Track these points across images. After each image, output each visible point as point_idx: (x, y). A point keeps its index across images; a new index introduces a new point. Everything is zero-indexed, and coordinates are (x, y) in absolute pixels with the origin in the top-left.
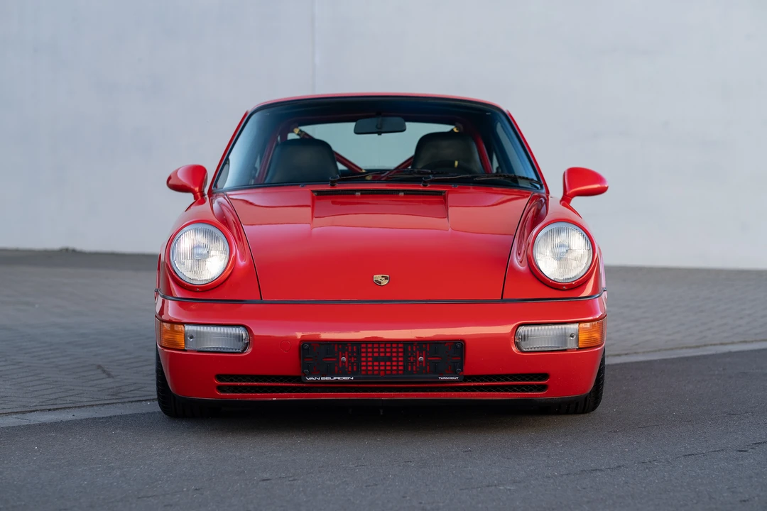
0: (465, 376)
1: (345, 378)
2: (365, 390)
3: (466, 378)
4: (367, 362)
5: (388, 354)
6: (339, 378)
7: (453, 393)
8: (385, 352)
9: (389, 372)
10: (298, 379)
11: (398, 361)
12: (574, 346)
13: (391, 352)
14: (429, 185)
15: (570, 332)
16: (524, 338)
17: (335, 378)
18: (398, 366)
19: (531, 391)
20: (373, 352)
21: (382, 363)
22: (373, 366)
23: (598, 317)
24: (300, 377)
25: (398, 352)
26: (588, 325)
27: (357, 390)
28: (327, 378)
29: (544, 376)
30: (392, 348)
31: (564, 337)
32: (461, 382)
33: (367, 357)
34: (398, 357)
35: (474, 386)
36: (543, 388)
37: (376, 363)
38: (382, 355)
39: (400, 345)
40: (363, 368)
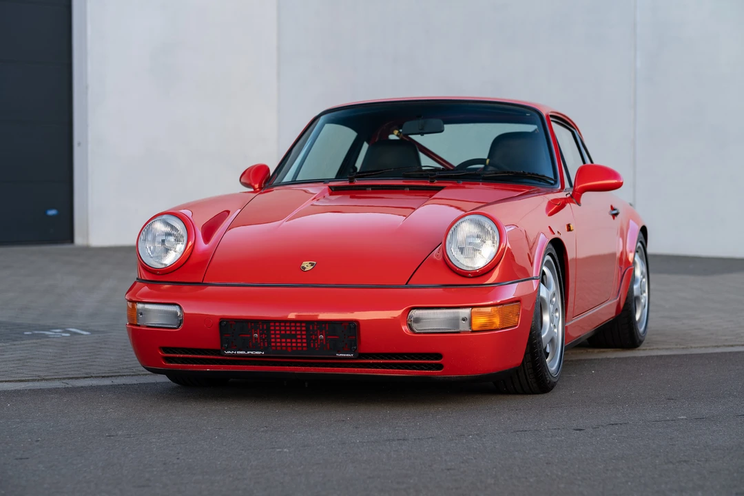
0: (359, 354)
1: (257, 353)
2: (275, 364)
3: (362, 356)
4: (276, 338)
5: (293, 333)
6: (252, 353)
7: (356, 369)
8: (291, 330)
9: (300, 349)
10: (218, 352)
11: (302, 339)
12: (467, 329)
13: (296, 331)
14: (436, 181)
15: (462, 316)
16: (417, 320)
17: (248, 352)
18: (302, 343)
19: (430, 369)
20: (280, 330)
21: (288, 340)
22: (281, 342)
23: (499, 301)
24: (219, 350)
25: (301, 331)
26: (489, 309)
27: (268, 364)
28: (241, 352)
29: (438, 356)
30: (296, 326)
31: (455, 321)
32: (356, 359)
33: (275, 334)
34: (302, 335)
35: (373, 363)
36: (439, 367)
37: (284, 340)
38: (288, 332)
39: (304, 325)
40: (273, 344)
